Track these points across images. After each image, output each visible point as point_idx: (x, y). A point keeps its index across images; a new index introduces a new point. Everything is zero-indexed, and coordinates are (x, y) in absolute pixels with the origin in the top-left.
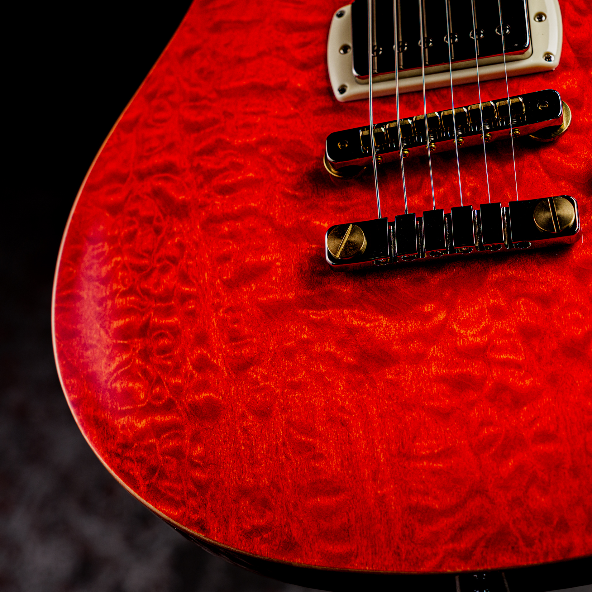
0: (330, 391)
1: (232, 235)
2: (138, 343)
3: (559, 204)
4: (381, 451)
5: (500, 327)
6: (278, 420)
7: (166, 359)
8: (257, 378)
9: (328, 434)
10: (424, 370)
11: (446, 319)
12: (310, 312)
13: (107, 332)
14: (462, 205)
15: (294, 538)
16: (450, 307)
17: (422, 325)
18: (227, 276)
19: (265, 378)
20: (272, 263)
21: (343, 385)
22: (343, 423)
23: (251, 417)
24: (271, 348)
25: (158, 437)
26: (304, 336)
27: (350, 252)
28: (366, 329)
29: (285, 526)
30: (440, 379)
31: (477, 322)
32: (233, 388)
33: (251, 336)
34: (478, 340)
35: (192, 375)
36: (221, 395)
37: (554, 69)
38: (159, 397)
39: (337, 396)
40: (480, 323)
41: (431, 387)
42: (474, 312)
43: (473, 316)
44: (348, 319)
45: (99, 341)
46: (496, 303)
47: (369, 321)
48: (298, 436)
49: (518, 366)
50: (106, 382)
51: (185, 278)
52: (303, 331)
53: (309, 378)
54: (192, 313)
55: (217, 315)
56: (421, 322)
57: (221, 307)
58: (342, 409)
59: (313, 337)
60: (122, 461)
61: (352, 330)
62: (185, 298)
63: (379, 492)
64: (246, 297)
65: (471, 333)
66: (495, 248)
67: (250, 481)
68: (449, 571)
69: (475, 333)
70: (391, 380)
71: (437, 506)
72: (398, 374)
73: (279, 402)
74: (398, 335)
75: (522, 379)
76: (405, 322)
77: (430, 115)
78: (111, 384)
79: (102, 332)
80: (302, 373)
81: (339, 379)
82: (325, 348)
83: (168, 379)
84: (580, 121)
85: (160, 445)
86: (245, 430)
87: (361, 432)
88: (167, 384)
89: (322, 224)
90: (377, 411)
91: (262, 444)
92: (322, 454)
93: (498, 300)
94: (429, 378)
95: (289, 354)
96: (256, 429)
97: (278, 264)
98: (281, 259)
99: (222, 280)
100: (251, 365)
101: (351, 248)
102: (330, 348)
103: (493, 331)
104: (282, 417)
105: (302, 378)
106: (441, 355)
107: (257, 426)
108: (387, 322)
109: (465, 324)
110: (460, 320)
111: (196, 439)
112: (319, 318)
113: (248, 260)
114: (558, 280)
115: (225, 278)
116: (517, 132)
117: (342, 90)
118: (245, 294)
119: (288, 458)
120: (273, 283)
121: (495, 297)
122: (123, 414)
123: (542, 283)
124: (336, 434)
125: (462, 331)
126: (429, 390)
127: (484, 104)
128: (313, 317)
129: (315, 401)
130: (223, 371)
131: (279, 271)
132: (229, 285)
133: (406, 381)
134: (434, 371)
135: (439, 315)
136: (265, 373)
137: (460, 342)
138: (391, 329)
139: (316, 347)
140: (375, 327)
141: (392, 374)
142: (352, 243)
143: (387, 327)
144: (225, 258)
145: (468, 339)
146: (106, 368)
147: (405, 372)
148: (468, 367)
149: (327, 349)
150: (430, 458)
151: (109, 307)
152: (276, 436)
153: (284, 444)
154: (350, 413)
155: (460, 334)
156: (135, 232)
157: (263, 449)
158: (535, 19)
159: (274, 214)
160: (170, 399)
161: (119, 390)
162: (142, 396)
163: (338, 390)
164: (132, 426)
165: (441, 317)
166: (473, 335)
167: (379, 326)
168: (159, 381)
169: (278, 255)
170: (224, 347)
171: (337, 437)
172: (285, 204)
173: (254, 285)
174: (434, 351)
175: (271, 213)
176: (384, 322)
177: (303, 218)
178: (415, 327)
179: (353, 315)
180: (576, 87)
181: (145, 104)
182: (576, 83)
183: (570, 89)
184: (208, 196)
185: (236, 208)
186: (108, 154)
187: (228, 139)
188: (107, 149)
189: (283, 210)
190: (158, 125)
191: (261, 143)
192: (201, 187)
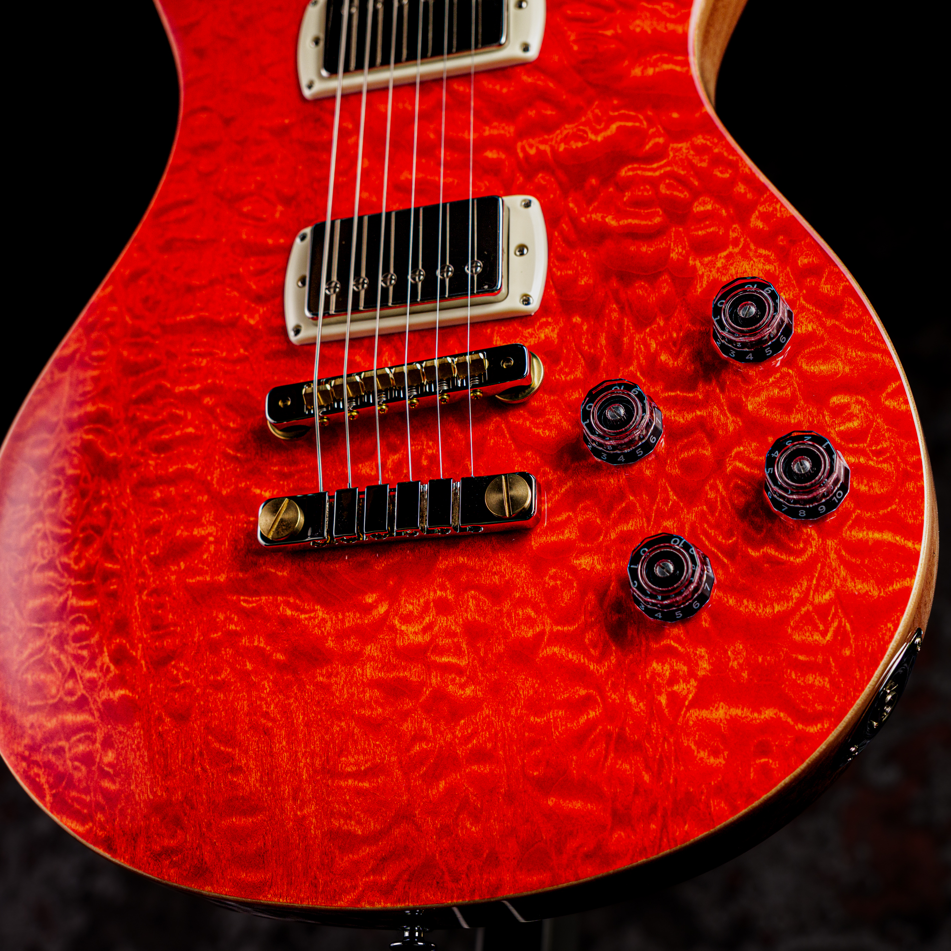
0: (254, 693)
1: (165, 502)
2: (54, 628)
3: (514, 484)
4: (304, 765)
5: (445, 624)
6: (197, 724)
7: (81, 648)
8: (177, 674)
9: (248, 744)
10: (358, 672)
11: (387, 612)
12: (242, 598)
13: (21, 613)
14: (411, 480)
15: (206, 863)
16: (393, 599)
17: (360, 618)
18: (155, 551)
19: (186, 675)
20: (204, 538)
21: (269, 687)
22: (267, 732)
23: (168, 720)
24: (196, 639)
25: (68, 739)
26: (232, 627)
27: (282, 533)
28: (300, 620)
29: (197, 849)
30: (374, 684)
31: (421, 617)
32: (151, 685)
33: (175, 625)
34: (419, 639)
35: (108, 668)
36: (137, 693)
37: (533, 314)
38: (71, 693)
39: (262, 699)
40: (424, 619)
41: (364, 692)
42: (419, 605)
43: (417, 610)
44: (281, 609)
45: (12, 623)
46: (442, 595)
47: (304, 611)
48: (216, 745)
49: (460, 671)
50: (17, 671)
51: (108, 552)
52: (231, 621)
53: (233, 677)
54: (113, 595)
55: (140, 598)
56: (361, 615)
57: (145, 589)
58: (266, 715)
59: (242, 628)
60: (28, 766)
61: (285, 621)
62: (108, 576)
63: (299, 813)
64: (173, 578)
65: (413, 630)
66: (443, 531)
67: (162, 795)
68: (368, 907)
69: (417, 630)
70: (321, 682)
71: (360, 833)
72: (329, 675)
73: (199, 704)
74: (334, 630)
75: (462, 686)
76: (343, 615)
77: (380, 372)
78: (23, 674)
79: (16, 613)
80: (226, 670)
81: (265, 679)
82: (253, 642)
83: (82, 671)
84: (555, 378)
85: (70, 749)
86: (160, 735)
87: (284, 743)
88: (81, 678)
89: (263, 493)
90: (303, 719)
91: (178, 752)
92: (241, 766)
93: (446, 591)
94: (363, 681)
95: (214, 647)
96: (173, 734)
97: (211, 539)
98: (215, 534)
99: (149, 556)
100: (172, 659)
101: (284, 527)
102: (260, 642)
103: (436, 628)
104: (201, 722)
105: (226, 677)
106: (378, 656)
107: (174, 732)
108: (323, 613)
109: (407, 619)
110: (402, 614)
111: (107, 743)
112: (251, 605)
113: (178, 533)
114: (512, 570)
115: (152, 553)
116: (478, 393)
117: (297, 331)
118: (173, 573)
119: (204, 770)
120: (204, 562)
121: (443, 588)
122: (33, 710)
123: (495, 574)
124: (258, 744)
125: (404, 628)
126: (361, 696)
127: (441, 360)
128: (244, 605)
129: (238, 704)
130: (142, 665)
131: (212, 548)
132: (158, 563)
133: (337, 684)
134: (368, 674)
135: (380, 607)
136: (187, 669)
137: (400, 640)
138: (327, 622)
139: (244, 640)
140: (310, 618)
141: (323, 676)
142: (285, 521)
143: (323, 619)
144: (154, 530)
145: (409, 637)
146: (17, 655)
147: (338, 673)
148: (405, 670)
149: (256, 643)
150: (358, 775)
151: (25, 583)
152: (193, 744)
153: (201, 754)
154: (274, 720)
155: (401, 630)
156: (60, 494)
157: (178, 759)
158: (515, 254)
159: (212, 479)
160: (83, 695)
161: (30, 683)
162: (54, 691)
163: (263, 692)
164: (41, 726)
165: (382, 609)
166: (415, 632)
167: (314, 618)
168: (72, 674)
169: (211, 529)
170: (145, 636)
171: (258, 748)
172: (225, 467)
173: (183, 563)
174: (371, 650)
175: (209, 478)
176: (320, 614)
177: (243, 485)
178: (353, 620)
179: (288, 604)
180: (555, 336)
181: (83, 338)
182: (556, 331)
183: (548, 338)
184: (142, 454)
185: (171, 470)
186: (39, 397)
187: (169, 385)
188: (39, 391)
189: (222, 473)
190: (95, 364)
191: (205, 391)
192: (134, 442)
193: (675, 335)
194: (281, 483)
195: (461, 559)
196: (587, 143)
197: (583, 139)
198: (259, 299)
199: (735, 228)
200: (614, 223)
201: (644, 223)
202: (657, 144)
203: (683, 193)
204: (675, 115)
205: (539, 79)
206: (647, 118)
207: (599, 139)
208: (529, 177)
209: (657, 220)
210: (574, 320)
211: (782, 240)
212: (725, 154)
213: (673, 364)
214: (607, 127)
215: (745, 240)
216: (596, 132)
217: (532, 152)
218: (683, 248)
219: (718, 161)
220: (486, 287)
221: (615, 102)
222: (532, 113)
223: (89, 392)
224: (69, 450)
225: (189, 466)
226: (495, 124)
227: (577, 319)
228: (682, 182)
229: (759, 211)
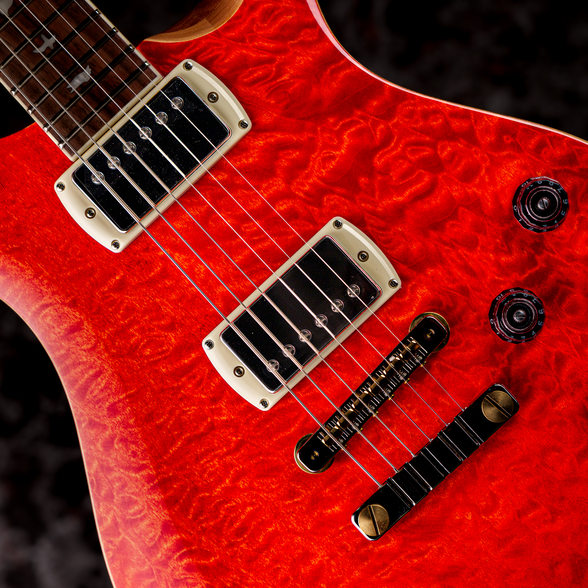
1: (275, 561)
3: (496, 397)
10: (487, 559)
11: (473, 516)
12: (378, 575)
16: (471, 507)
17: (461, 531)
20: (322, 561)
27: (385, 527)
28: (426, 560)
30: (502, 558)
31: (496, 504)
34: (505, 516)
37: (402, 288)
40: (498, 503)
42: (488, 499)
43: (489, 501)
44: (409, 562)
46: (497, 483)
47: (424, 553)
49: (545, 515)
56: (459, 530)
61: (418, 568)
65: (497, 514)
69: (499, 512)
74: (452, 549)
76: (449, 537)
77: (362, 396)
89: (333, 509)
93: (497, 480)
97: (327, 558)
98: (326, 554)
101: (383, 524)
106: (490, 543)
108: (436, 546)
109: (489, 511)
110: (483, 510)
112: (388, 575)
113: (302, 570)
116: (425, 362)
117: (264, 404)
120: (335, 574)
123: (515, 449)
125: (491, 517)
127: (393, 362)
128: (384, 577)
131: (333, 563)
135: (467, 517)
137: (496, 526)
138: (443, 548)
143: (439, 548)
144: (285, 580)
145: (498, 519)
148: (513, 538)
155: (491, 520)
158: (361, 261)
159: (293, 525)
165: (469, 517)
166: (500, 515)
167: (434, 552)
169: (321, 553)
172: (293, 512)
173: (323, 584)
175: (290, 526)
176: (435, 547)
177: (316, 514)
178: (458, 535)
179: (410, 557)
180: (427, 290)
181: (110, 506)
182: (425, 288)
183: (423, 295)
184: (231, 545)
185: (260, 540)
186: (117, 564)
187: (207, 494)
188: (112, 560)
189: (296, 518)
190: (139, 516)
191: (235, 480)
192: (219, 543)
193: (498, 240)
194: (338, 495)
195: (489, 456)
196: (338, 159)
197: (333, 157)
198: (214, 400)
199: (475, 151)
200: (400, 199)
201: (418, 186)
202: (382, 130)
203: (425, 151)
204: (375, 103)
205: (267, 137)
206: (362, 117)
207: (343, 151)
208: (320, 205)
209: (426, 179)
210: (429, 273)
211: (507, 139)
212: (426, 107)
213: (512, 258)
214: (341, 141)
215: (488, 154)
216: (338, 148)
217: (307, 188)
218: (457, 184)
219: (426, 115)
220: (373, 297)
221: (331, 120)
222: (284, 163)
223: (155, 536)
224: (178, 578)
225: (270, 529)
226: (264, 185)
227: (430, 272)
228: (419, 144)
229: (479, 130)
